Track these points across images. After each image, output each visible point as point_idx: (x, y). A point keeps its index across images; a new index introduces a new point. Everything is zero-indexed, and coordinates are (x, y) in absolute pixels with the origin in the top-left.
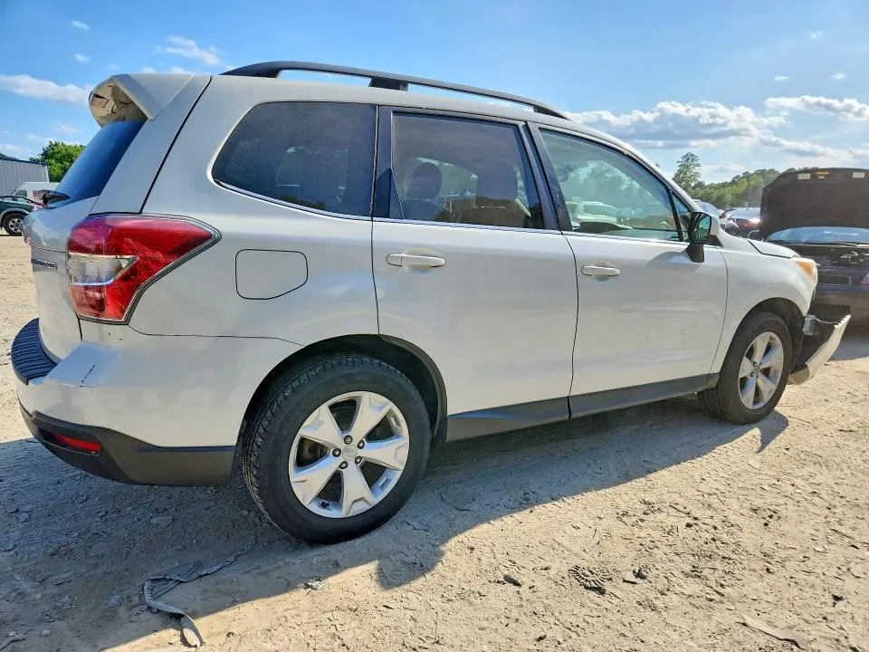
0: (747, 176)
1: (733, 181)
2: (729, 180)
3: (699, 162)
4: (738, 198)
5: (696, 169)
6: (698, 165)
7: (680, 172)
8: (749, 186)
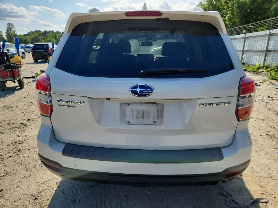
0: (32, 32)
1: (28, 34)
2: (27, 34)
3: (14, 26)
4: (32, 40)
5: (14, 29)
6: (14, 28)
7: (8, 30)
8: (34, 36)
